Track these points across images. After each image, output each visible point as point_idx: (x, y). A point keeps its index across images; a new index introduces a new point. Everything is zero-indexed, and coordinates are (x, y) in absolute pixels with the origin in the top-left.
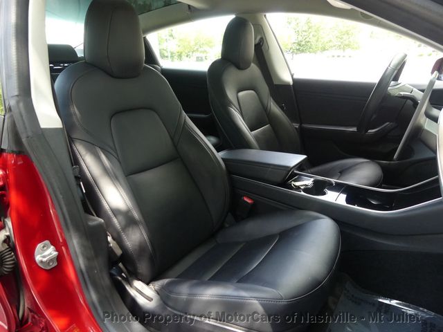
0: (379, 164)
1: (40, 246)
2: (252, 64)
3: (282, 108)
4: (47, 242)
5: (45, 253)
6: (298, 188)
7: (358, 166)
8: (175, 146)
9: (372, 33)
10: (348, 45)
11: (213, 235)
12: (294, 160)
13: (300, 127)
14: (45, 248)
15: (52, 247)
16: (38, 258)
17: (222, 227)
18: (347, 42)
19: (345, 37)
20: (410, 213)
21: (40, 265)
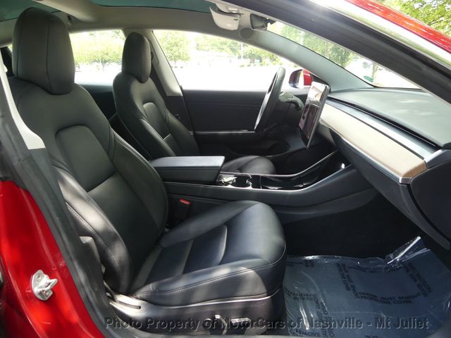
0: (268, 158)
1: (34, 277)
2: (150, 79)
3: (177, 117)
4: (40, 272)
5: (41, 283)
6: (227, 184)
7: (252, 163)
8: (112, 161)
9: (198, 45)
10: (179, 57)
11: (157, 242)
12: (218, 161)
13: (195, 134)
14: (40, 278)
15: (46, 276)
16: (36, 290)
17: (163, 234)
18: (177, 54)
19: (174, 48)
20: (319, 187)
21: (39, 297)
